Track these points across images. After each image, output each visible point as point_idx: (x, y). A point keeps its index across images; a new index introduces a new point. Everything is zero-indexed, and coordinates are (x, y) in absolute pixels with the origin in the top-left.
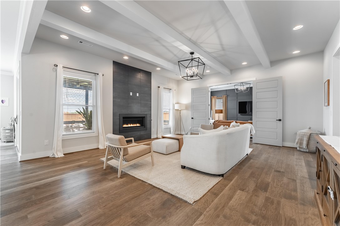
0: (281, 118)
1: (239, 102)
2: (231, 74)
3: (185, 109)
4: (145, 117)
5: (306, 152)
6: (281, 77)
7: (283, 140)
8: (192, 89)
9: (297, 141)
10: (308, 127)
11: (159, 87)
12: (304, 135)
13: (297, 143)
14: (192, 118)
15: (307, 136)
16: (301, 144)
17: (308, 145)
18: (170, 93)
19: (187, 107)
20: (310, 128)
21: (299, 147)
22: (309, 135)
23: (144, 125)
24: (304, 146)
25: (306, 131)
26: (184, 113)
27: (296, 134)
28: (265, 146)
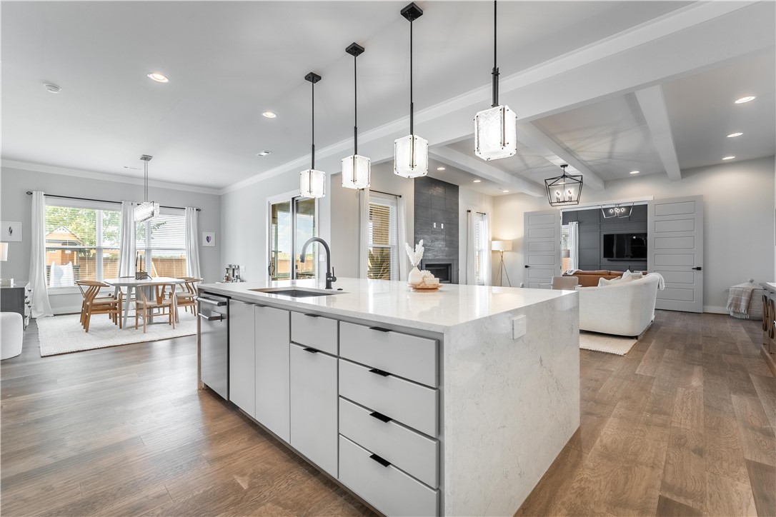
0: (700, 265)
1: (604, 235)
2: (605, 188)
3: (510, 249)
4: (450, 264)
5: (746, 319)
6: (701, 197)
7: (705, 302)
8: (525, 214)
9: (729, 301)
10: (749, 280)
11: (470, 211)
12: (742, 291)
13: (730, 306)
14: (526, 267)
15: (747, 294)
16: (737, 306)
17: (749, 307)
18: (482, 220)
19: (515, 247)
20: (752, 281)
21: (734, 312)
22: (750, 291)
23: (449, 278)
24: (743, 309)
25: (745, 285)
26: (508, 256)
27: (728, 291)
28: (673, 313)
